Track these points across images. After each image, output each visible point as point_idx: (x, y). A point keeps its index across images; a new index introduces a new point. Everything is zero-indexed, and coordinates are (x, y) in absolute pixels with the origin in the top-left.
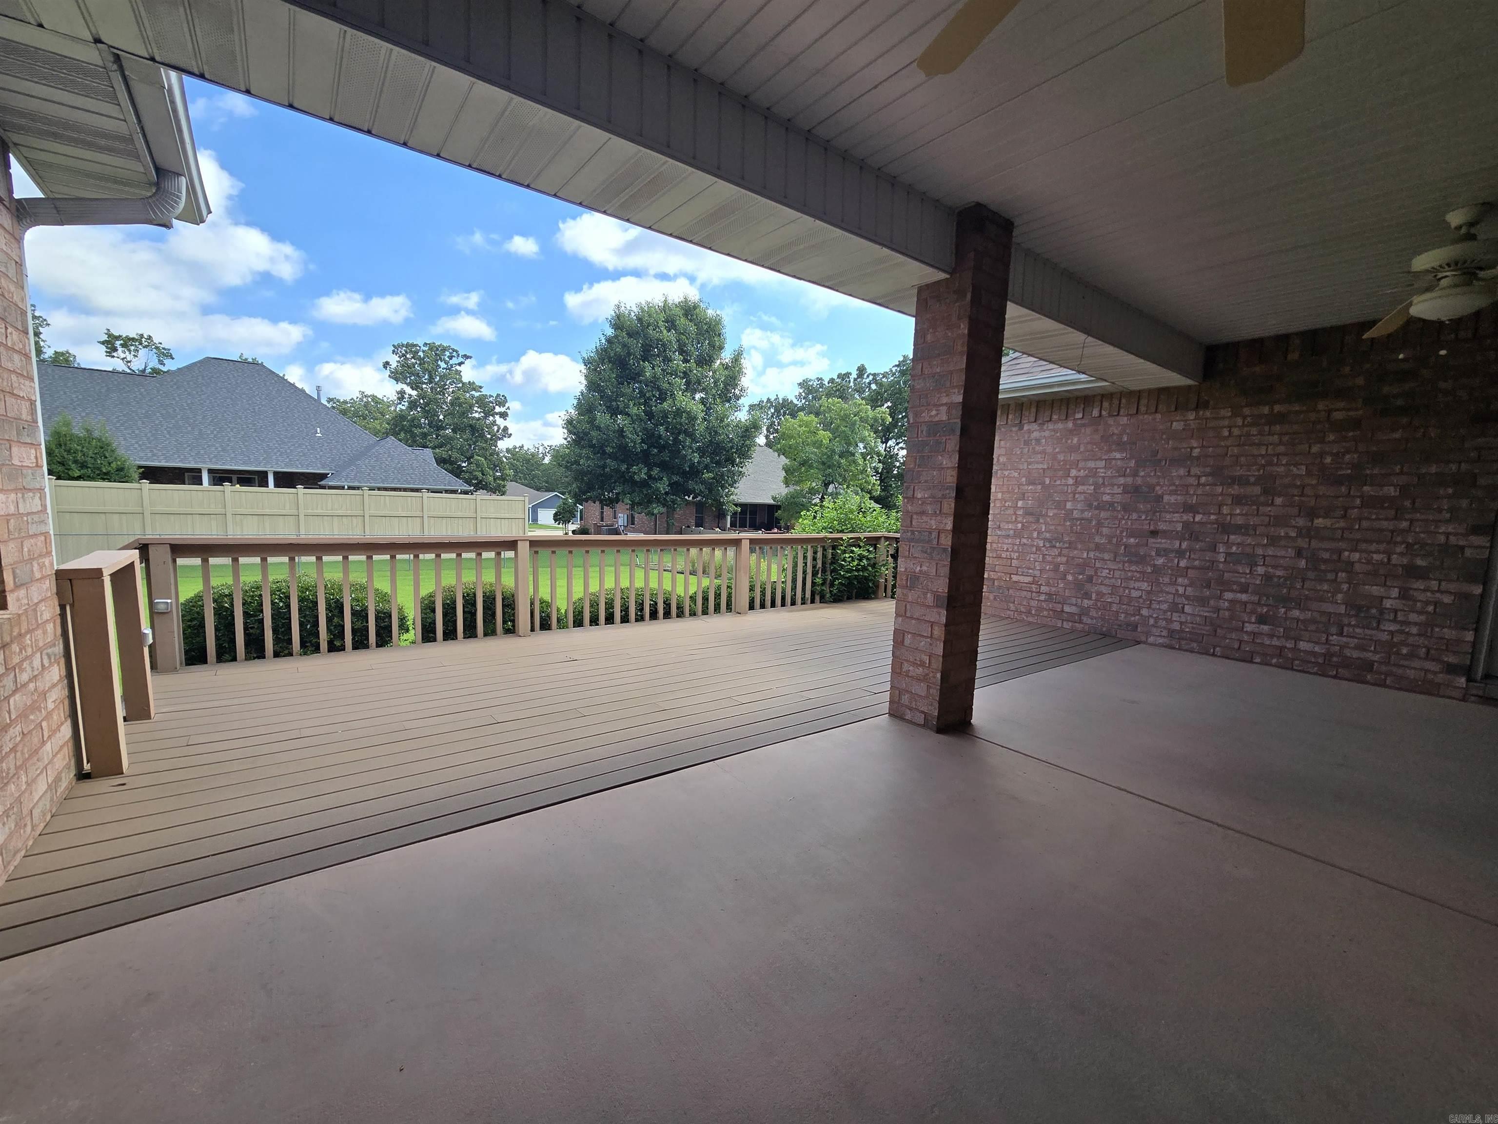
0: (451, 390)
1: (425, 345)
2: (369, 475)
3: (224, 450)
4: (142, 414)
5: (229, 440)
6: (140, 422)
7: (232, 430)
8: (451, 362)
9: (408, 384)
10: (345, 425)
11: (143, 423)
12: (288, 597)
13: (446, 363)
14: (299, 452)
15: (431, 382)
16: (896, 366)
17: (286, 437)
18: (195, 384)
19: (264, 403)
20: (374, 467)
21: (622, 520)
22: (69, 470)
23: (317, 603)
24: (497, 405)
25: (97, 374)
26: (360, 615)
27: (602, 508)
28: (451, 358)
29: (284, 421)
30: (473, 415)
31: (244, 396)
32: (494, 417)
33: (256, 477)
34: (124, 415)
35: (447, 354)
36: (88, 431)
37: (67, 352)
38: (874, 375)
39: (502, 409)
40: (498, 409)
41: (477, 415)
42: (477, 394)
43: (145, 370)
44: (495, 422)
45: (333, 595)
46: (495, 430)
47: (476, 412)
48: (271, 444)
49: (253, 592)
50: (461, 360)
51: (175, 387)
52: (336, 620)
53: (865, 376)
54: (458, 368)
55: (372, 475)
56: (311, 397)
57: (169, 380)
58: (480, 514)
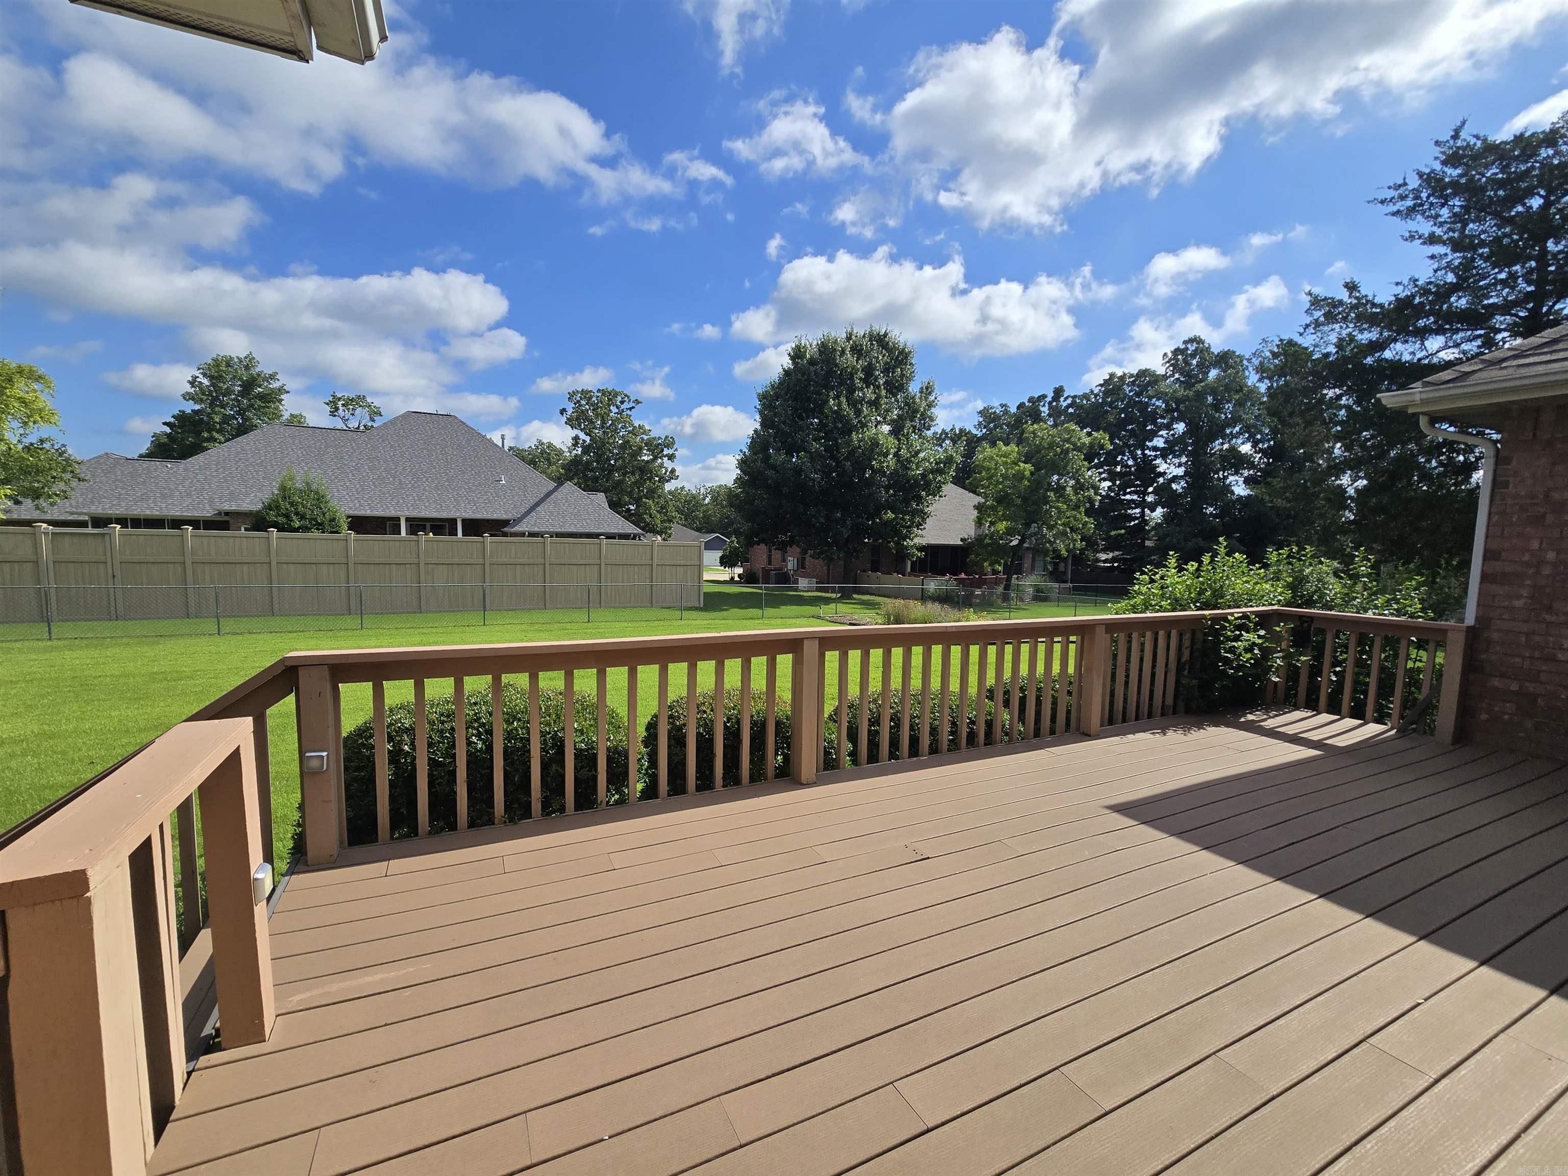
0: (621, 434)
1: (599, 391)
3: (420, 499)
4: (353, 467)
5: (424, 489)
6: (350, 475)
7: (427, 480)
8: (623, 407)
9: (582, 430)
10: (527, 472)
11: (353, 475)
12: (490, 732)
13: (618, 408)
14: (485, 500)
15: (603, 427)
16: (1101, 385)
17: (474, 485)
18: (397, 436)
19: (455, 453)
20: (552, 513)
21: (791, 564)
22: (291, 521)
23: (528, 740)
24: (665, 447)
25: (318, 431)
26: (586, 759)
27: (770, 551)
28: (622, 402)
29: (472, 470)
30: (643, 458)
31: (438, 447)
32: (662, 459)
33: (447, 524)
34: (338, 468)
35: (619, 399)
36: (307, 484)
37: (300, 415)
38: (1074, 397)
39: (671, 452)
40: (666, 452)
41: (646, 458)
42: (645, 437)
43: (359, 427)
44: (662, 464)
45: (549, 724)
46: (663, 472)
47: (645, 454)
48: (461, 493)
49: (443, 723)
50: (632, 405)
51: (380, 440)
52: (554, 767)
53: (1062, 399)
54: (628, 412)
56: (496, 445)
57: (375, 434)
58: (655, 561)
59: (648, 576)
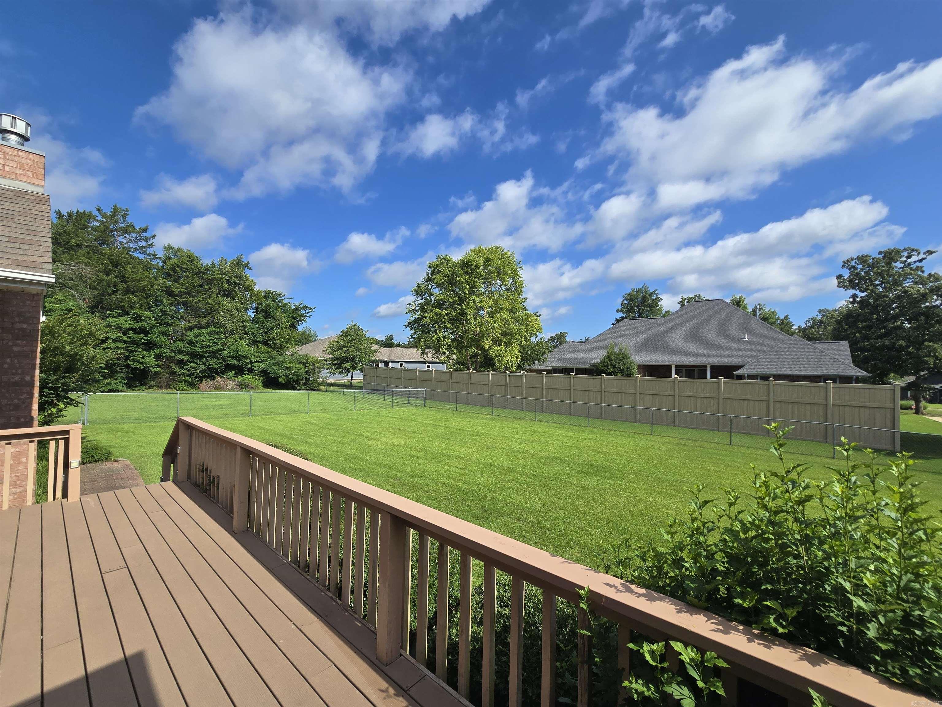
2: (767, 365)
3: (685, 354)
10: (768, 330)
14: (729, 352)
17: (723, 343)
20: (771, 360)
29: (725, 333)
36: (620, 349)
50: (921, 256)
54: (918, 264)
55: (769, 366)
58: (831, 401)
59: (821, 414)
